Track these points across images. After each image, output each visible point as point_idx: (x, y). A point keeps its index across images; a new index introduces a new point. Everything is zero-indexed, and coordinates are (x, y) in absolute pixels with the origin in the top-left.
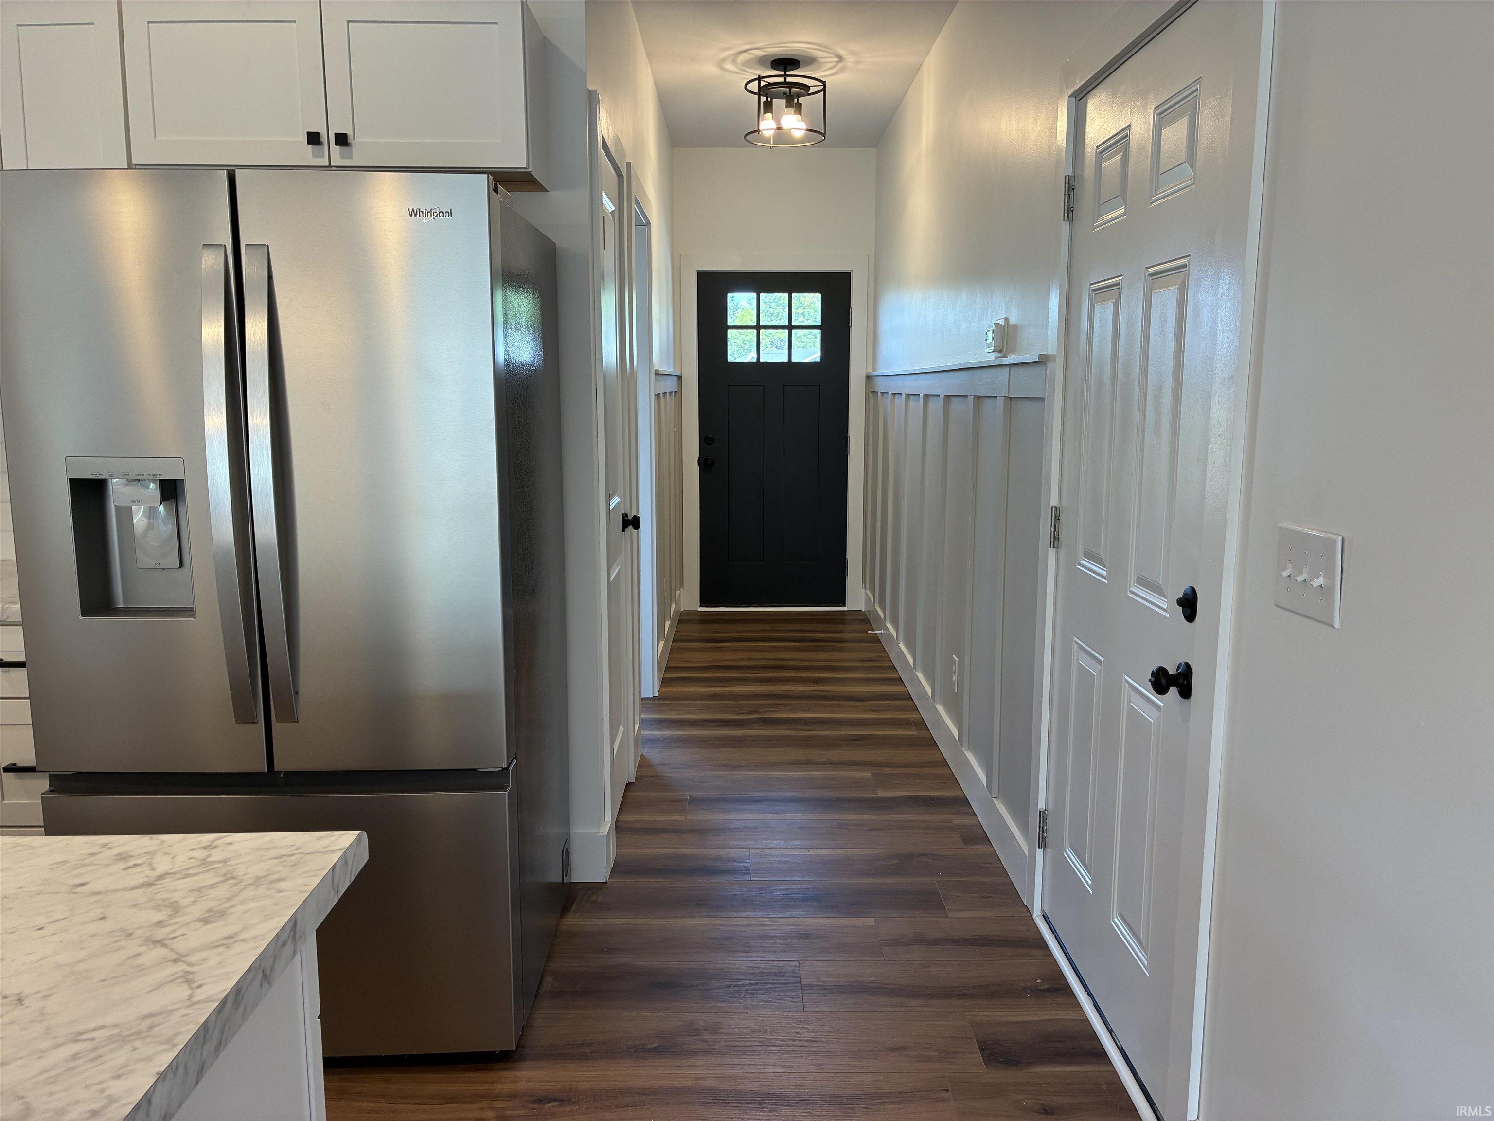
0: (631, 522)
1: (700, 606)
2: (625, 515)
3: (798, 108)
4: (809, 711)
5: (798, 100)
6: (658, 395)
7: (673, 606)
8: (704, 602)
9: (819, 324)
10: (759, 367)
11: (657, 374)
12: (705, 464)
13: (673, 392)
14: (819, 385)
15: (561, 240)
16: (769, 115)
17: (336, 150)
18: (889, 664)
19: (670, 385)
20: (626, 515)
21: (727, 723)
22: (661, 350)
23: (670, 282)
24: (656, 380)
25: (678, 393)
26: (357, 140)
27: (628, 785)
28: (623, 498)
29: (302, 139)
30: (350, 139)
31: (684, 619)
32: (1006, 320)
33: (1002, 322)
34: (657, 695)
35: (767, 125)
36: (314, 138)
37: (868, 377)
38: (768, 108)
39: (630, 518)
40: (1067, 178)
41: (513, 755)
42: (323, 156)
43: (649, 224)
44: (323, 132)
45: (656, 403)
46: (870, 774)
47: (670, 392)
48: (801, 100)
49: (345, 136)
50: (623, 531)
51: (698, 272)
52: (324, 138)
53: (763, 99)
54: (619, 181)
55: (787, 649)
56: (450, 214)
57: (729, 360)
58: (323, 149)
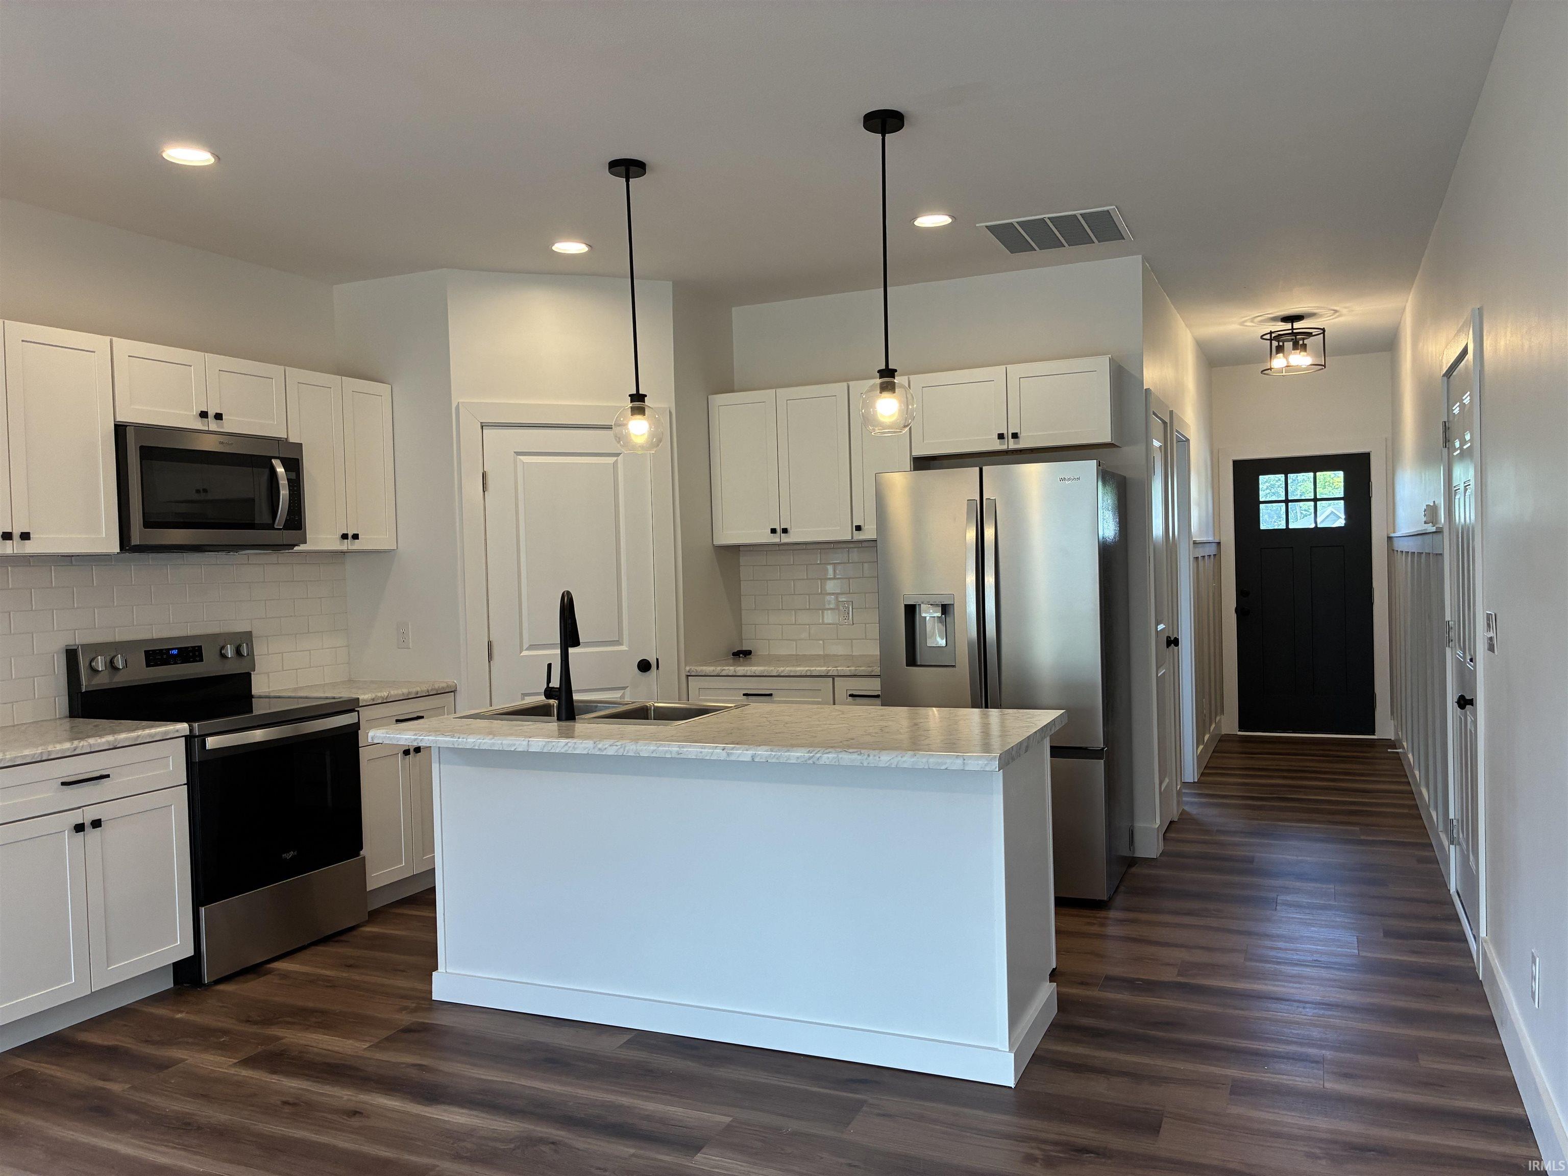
0: (1173, 642)
1: (1239, 731)
2: (1168, 637)
3: (1304, 347)
4: (1321, 795)
5: (1303, 342)
6: (1197, 558)
7: (1213, 726)
8: (1242, 727)
9: (1342, 496)
10: (1287, 533)
11: (1195, 543)
12: (1241, 612)
13: (1212, 556)
14: (1343, 546)
15: (1128, 474)
16: (1281, 355)
17: (1011, 441)
18: (1403, 773)
19: (1211, 550)
20: (1170, 637)
21: (1252, 798)
22: (1200, 523)
23: (1209, 469)
24: (1194, 547)
25: (1217, 556)
26: (1022, 435)
27: (1171, 822)
28: (1167, 625)
29: (994, 437)
30: (1019, 435)
31: (1224, 739)
32: (1434, 502)
33: (1432, 504)
34: (1196, 781)
35: (1278, 362)
36: (1001, 436)
37: (1390, 539)
38: (1280, 349)
39: (1172, 639)
40: (1444, 423)
41: (1106, 742)
42: (1004, 444)
43: (1188, 440)
44: (1005, 432)
45: (1195, 565)
46: (1358, 829)
47: (1210, 556)
48: (1306, 341)
49: (1017, 434)
50: (1167, 647)
51: (1234, 461)
52: (1006, 436)
53: (1275, 343)
54: (1164, 426)
55: (1312, 761)
56: (1079, 479)
57: (1261, 528)
58: (1005, 442)
